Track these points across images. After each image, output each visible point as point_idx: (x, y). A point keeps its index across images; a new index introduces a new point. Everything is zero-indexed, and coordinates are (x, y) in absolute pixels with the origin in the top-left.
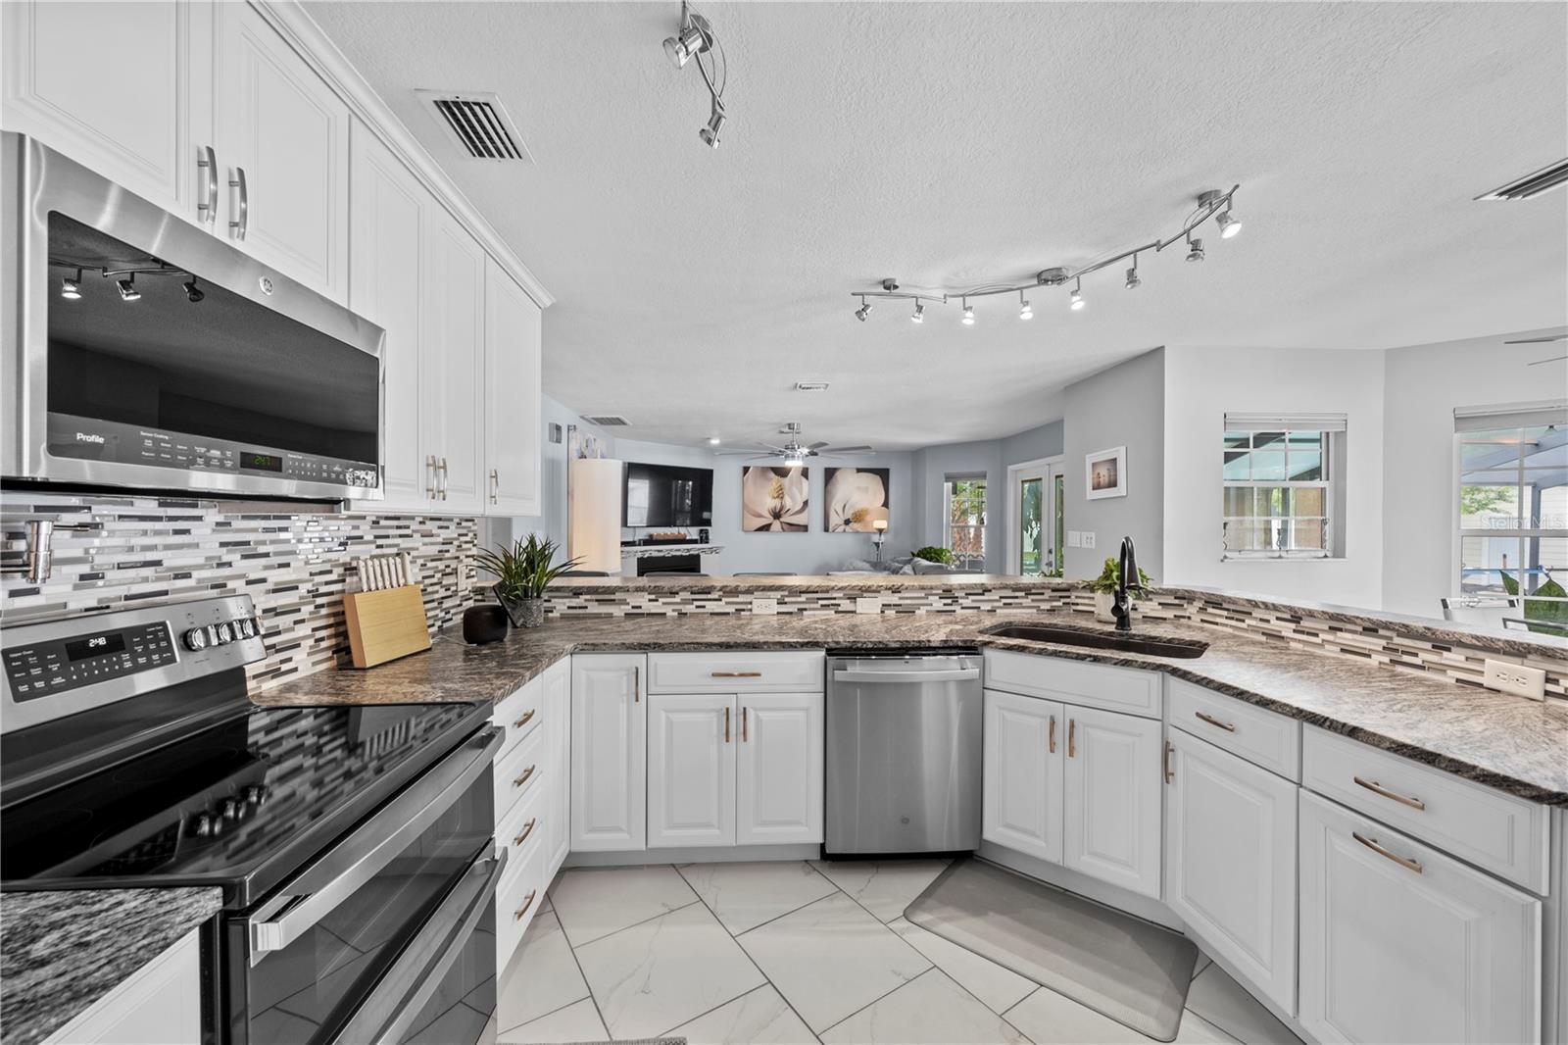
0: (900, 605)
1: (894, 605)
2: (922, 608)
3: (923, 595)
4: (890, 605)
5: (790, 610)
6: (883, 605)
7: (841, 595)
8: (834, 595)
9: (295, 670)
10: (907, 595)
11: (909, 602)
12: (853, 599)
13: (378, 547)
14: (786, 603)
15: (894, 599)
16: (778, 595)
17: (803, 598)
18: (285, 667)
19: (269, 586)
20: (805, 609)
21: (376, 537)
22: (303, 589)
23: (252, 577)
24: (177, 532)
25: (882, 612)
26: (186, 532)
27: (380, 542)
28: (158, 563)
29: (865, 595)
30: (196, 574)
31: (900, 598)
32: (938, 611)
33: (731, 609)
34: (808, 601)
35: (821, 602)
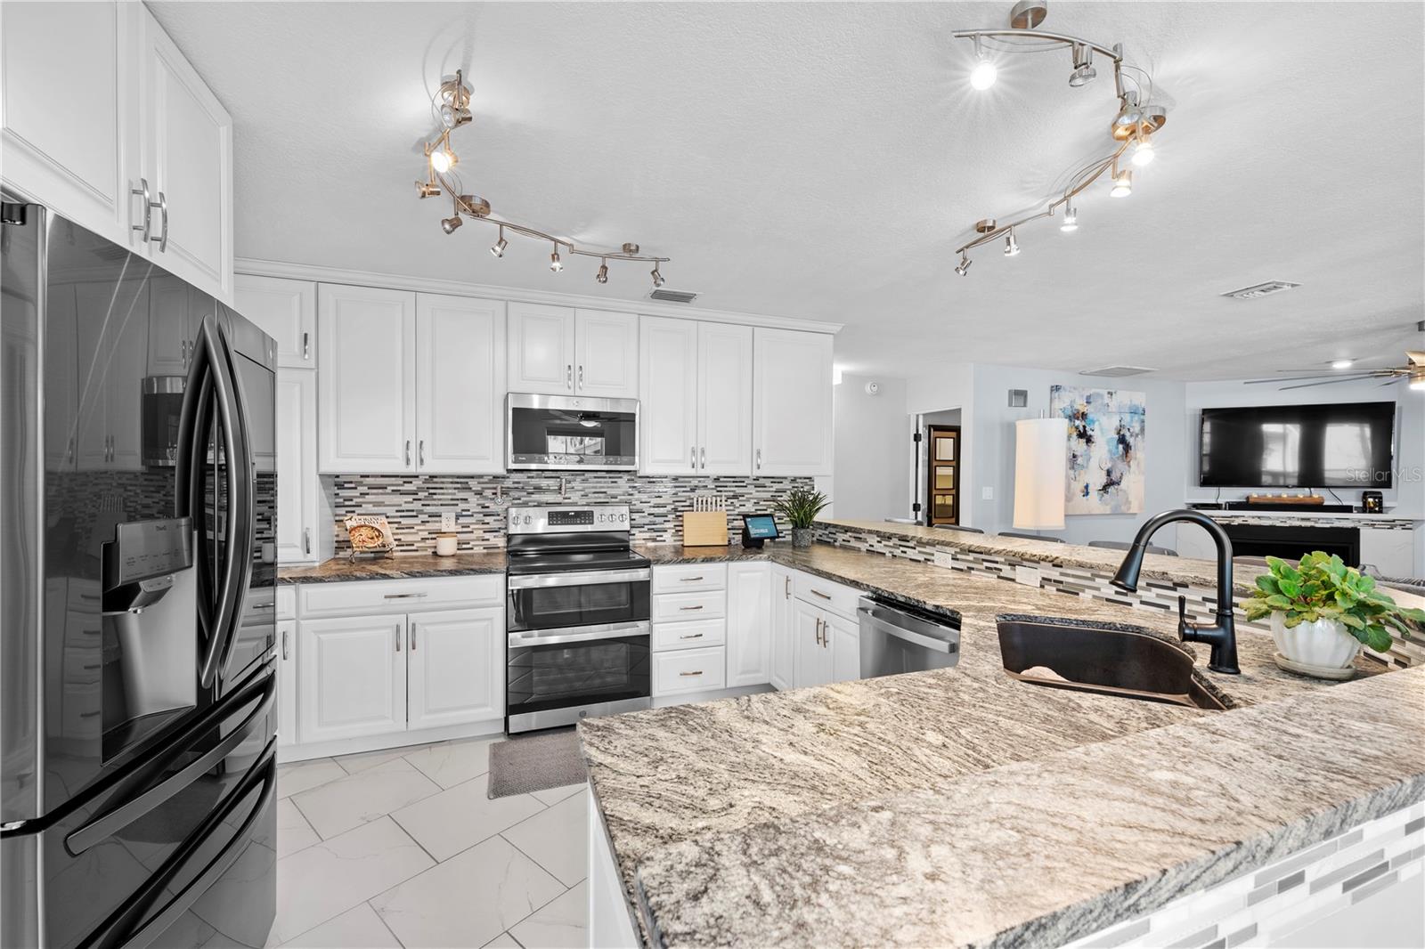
0: (1061, 582)
1: (1055, 581)
2: (1087, 590)
3: (1089, 575)
4: (1050, 580)
5: (961, 567)
6: (1044, 579)
7: (1003, 560)
8: (997, 559)
9: (664, 541)
10: (1069, 571)
11: (1071, 580)
12: (1013, 565)
13: (718, 491)
14: (958, 559)
15: (1055, 574)
16: (952, 550)
17: (971, 557)
18: (658, 539)
19: (651, 504)
20: (973, 569)
21: (717, 486)
22: (669, 508)
23: (643, 500)
24: (612, 482)
25: (1042, 586)
26: (616, 482)
27: (719, 489)
28: (605, 492)
29: (1025, 563)
30: (619, 497)
31: (1062, 574)
32: (1108, 600)
33: (921, 558)
34: (976, 561)
35: (986, 564)
